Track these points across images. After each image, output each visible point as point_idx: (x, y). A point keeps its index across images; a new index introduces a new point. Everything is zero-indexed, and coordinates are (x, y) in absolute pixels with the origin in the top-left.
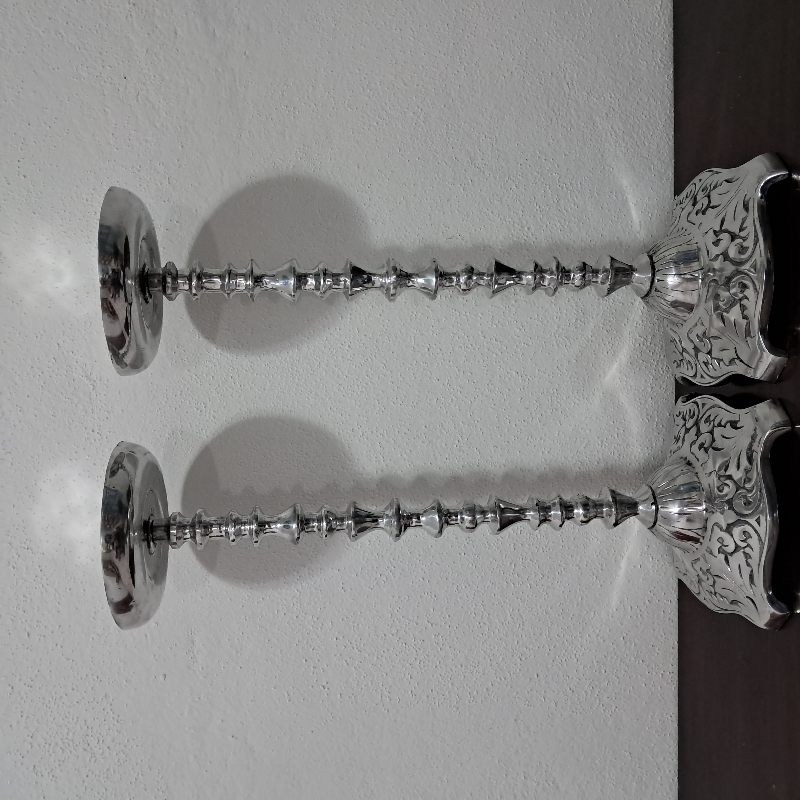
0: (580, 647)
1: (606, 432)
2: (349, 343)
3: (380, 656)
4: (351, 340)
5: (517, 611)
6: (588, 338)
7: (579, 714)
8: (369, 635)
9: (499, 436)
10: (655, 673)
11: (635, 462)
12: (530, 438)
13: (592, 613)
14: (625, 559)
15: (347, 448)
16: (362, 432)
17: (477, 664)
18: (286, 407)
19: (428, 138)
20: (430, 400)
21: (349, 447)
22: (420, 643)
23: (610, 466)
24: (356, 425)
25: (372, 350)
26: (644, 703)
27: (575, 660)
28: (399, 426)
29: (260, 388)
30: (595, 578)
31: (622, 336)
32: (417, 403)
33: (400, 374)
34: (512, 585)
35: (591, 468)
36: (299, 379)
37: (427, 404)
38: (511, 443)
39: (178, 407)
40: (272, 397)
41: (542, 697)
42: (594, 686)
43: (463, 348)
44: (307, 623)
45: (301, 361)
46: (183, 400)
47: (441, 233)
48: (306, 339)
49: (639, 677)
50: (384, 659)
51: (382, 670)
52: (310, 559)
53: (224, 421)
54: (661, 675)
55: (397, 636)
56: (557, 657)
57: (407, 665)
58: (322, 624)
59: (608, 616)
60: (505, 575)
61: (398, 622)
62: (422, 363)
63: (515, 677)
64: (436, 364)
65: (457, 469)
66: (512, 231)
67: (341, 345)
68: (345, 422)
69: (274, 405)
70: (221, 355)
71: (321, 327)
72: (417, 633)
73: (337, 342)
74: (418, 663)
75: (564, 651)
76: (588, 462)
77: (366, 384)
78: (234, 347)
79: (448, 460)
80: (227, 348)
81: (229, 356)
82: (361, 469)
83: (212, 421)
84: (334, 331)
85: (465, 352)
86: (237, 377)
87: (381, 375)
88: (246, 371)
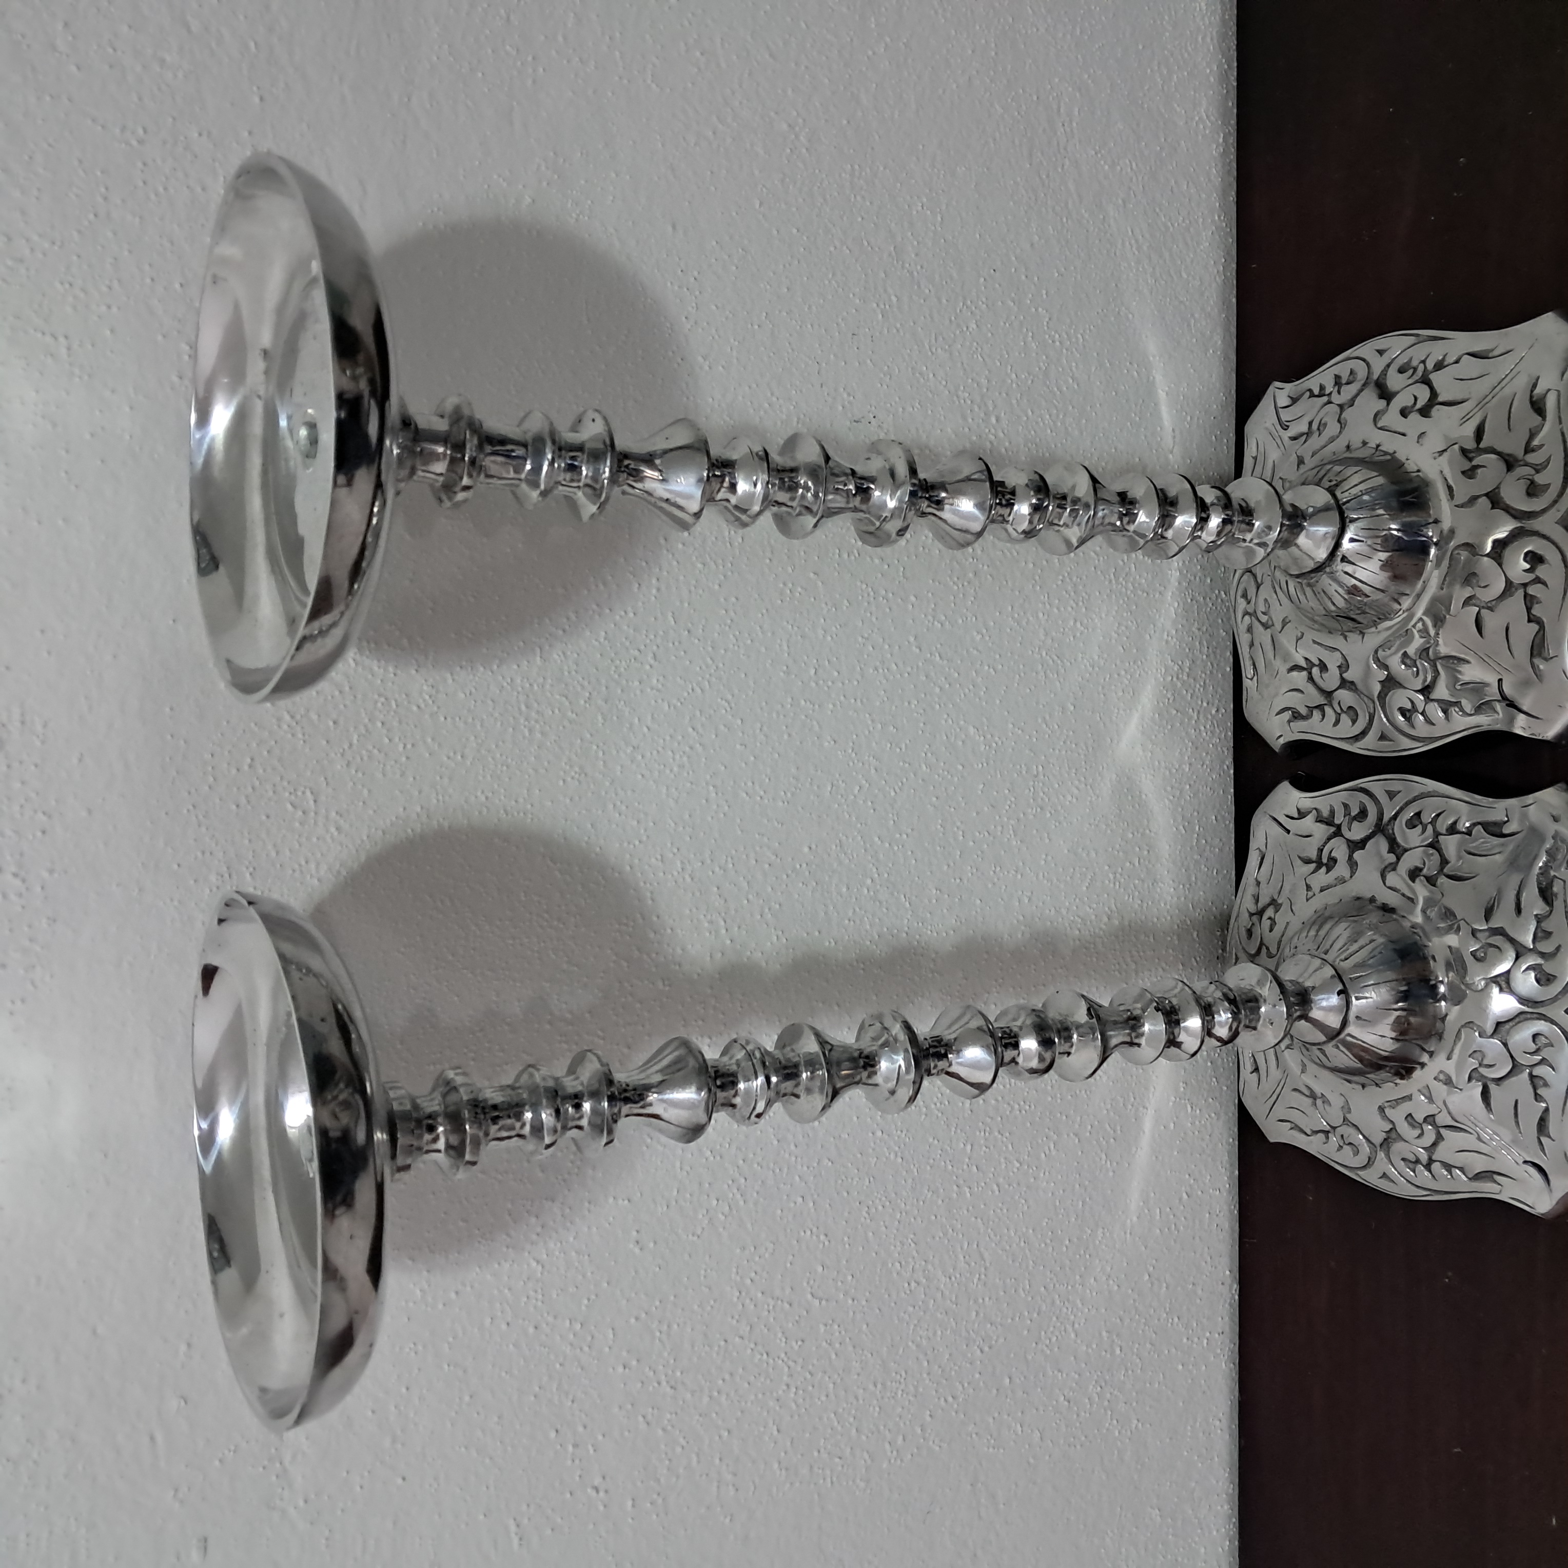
0: (1080, 1305)
1: (1121, 853)
2: (655, 648)
3: (716, 1394)
4: (659, 641)
5: (975, 1246)
6: (1093, 659)
7: (1078, 1447)
8: (693, 1347)
9: (946, 867)
10: (1196, 1340)
11: (1166, 914)
12: (998, 869)
13: (1100, 1231)
14: (1151, 1112)
15: (650, 902)
16: (682, 863)
17: (903, 1374)
18: (513, 803)
19: (816, 188)
20: (818, 787)
21: (653, 900)
22: (796, 1348)
23: (1127, 923)
24: (669, 845)
25: (704, 667)
26: (1181, 1404)
27: (1073, 1336)
28: (758, 849)
29: (452, 754)
30: (1104, 1157)
31: (1146, 660)
32: (793, 794)
33: (759, 725)
34: (967, 1190)
35: (1097, 931)
36: (542, 733)
37: (812, 797)
38: (965, 882)
39: (243, 801)
40: (481, 778)
41: (1019, 1426)
42: (1103, 1384)
43: (881, 671)
44: (558, 1338)
45: (548, 687)
46: (257, 783)
47: (841, 408)
48: (561, 632)
49: (1174, 1350)
50: (723, 1398)
51: (720, 1422)
52: (564, 1180)
53: (365, 838)
54: (1205, 1341)
55: (749, 1341)
56: (1043, 1333)
57: (771, 1404)
58: (593, 1337)
59: (1125, 1233)
60: (955, 1170)
61: (752, 1307)
62: (803, 702)
63: (971, 1391)
64: (831, 706)
65: (868, 943)
66: (970, 420)
67: (636, 653)
68: (644, 838)
69: (487, 798)
70: (356, 664)
71: (594, 607)
72: (790, 1325)
73: (628, 644)
74: (792, 1395)
75: (1054, 1319)
76: (1093, 917)
77: (691, 748)
78: (389, 645)
79: (852, 923)
80: (373, 645)
81: (376, 668)
82: (679, 951)
83: (332, 837)
84: (621, 617)
85: (884, 681)
86: (395, 724)
87: (722, 727)
88: (419, 707)
